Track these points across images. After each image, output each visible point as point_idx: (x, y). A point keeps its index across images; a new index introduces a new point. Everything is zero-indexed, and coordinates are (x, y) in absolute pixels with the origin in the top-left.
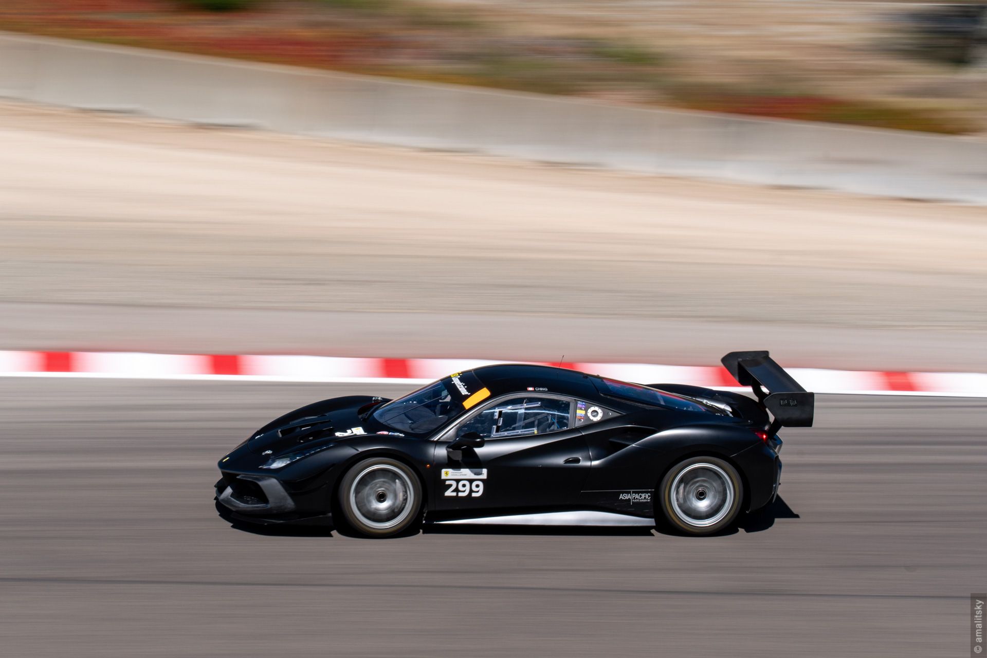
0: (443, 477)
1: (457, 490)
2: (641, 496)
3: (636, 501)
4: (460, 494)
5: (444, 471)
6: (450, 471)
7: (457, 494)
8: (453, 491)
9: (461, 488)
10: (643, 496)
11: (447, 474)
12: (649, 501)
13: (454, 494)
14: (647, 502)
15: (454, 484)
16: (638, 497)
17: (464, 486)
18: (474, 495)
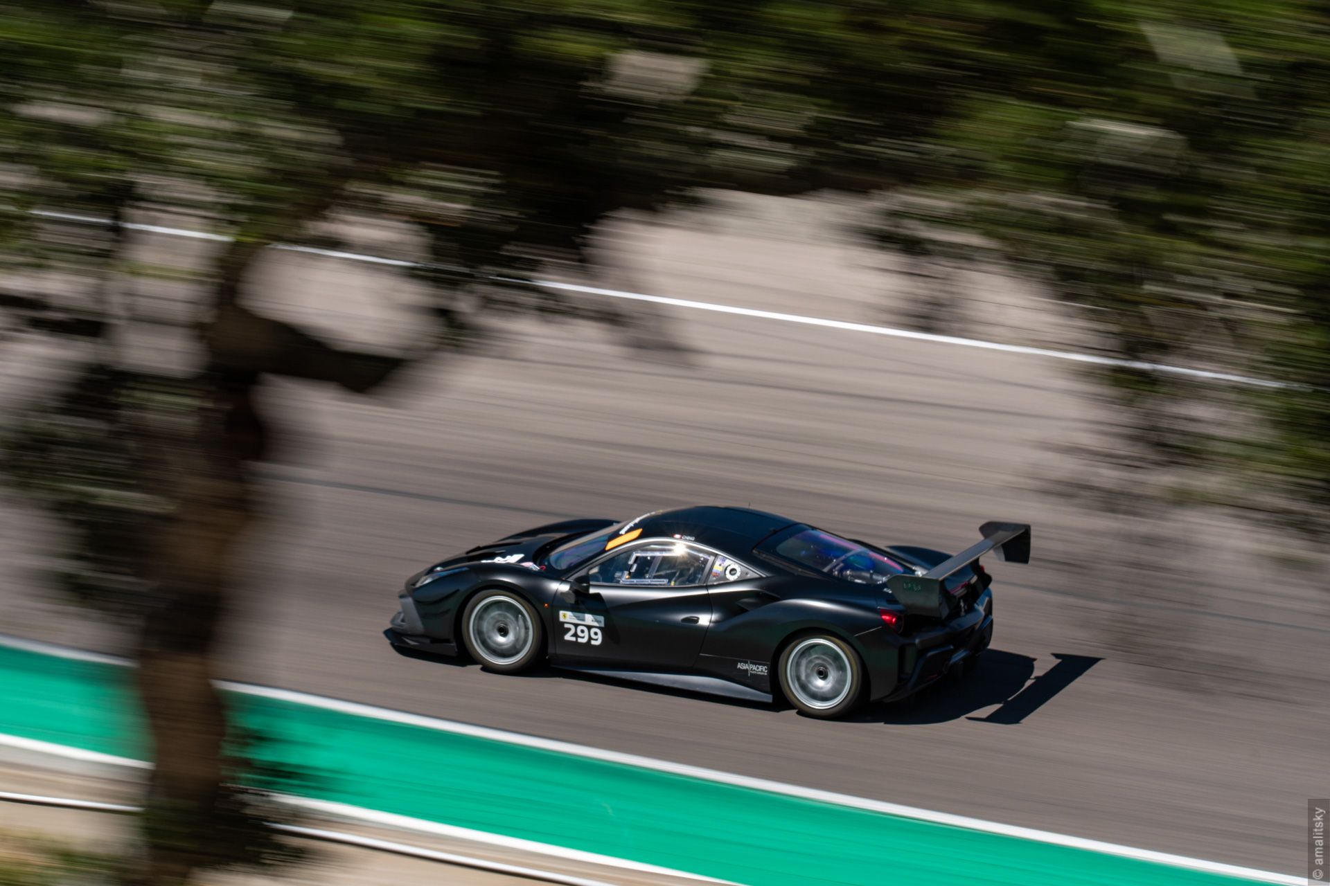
0: (562, 619)
1: (575, 635)
2: (758, 668)
3: (753, 672)
4: (580, 640)
5: (562, 613)
6: (569, 614)
7: (577, 639)
8: (573, 636)
9: (579, 633)
10: (760, 667)
11: (566, 616)
12: (766, 674)
13: (574, 639)
14: (763, 676)
15: (573, 627)
16: (756, 669)
17: (582, 631)
18: (593, 642)
